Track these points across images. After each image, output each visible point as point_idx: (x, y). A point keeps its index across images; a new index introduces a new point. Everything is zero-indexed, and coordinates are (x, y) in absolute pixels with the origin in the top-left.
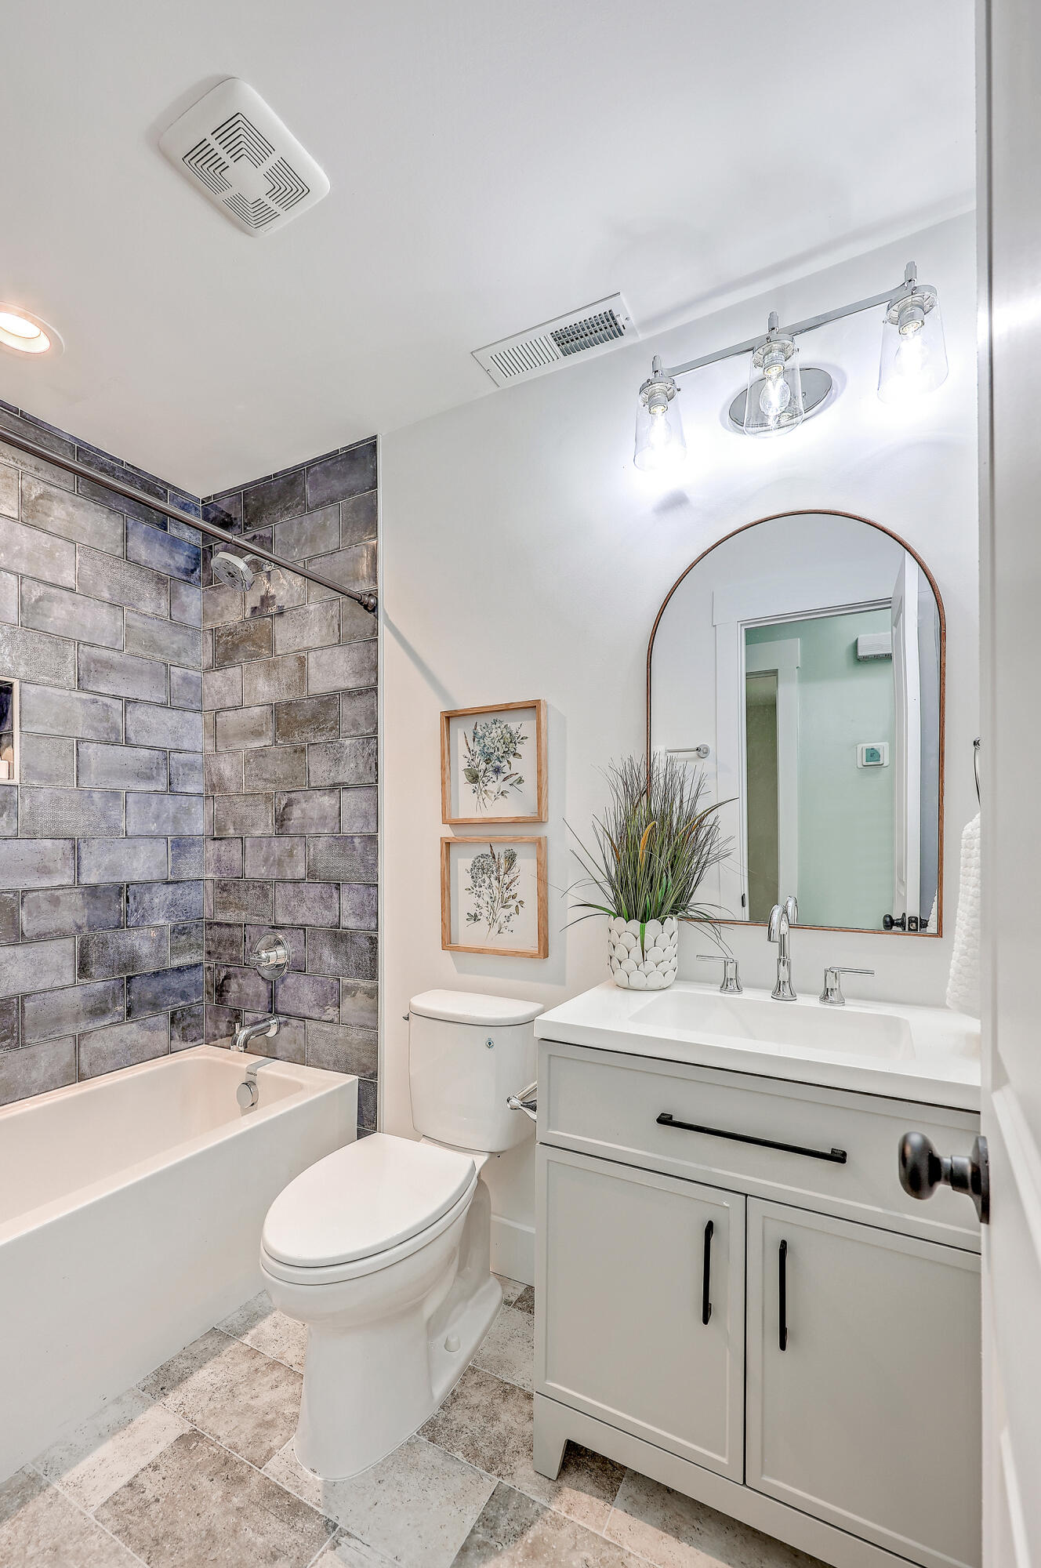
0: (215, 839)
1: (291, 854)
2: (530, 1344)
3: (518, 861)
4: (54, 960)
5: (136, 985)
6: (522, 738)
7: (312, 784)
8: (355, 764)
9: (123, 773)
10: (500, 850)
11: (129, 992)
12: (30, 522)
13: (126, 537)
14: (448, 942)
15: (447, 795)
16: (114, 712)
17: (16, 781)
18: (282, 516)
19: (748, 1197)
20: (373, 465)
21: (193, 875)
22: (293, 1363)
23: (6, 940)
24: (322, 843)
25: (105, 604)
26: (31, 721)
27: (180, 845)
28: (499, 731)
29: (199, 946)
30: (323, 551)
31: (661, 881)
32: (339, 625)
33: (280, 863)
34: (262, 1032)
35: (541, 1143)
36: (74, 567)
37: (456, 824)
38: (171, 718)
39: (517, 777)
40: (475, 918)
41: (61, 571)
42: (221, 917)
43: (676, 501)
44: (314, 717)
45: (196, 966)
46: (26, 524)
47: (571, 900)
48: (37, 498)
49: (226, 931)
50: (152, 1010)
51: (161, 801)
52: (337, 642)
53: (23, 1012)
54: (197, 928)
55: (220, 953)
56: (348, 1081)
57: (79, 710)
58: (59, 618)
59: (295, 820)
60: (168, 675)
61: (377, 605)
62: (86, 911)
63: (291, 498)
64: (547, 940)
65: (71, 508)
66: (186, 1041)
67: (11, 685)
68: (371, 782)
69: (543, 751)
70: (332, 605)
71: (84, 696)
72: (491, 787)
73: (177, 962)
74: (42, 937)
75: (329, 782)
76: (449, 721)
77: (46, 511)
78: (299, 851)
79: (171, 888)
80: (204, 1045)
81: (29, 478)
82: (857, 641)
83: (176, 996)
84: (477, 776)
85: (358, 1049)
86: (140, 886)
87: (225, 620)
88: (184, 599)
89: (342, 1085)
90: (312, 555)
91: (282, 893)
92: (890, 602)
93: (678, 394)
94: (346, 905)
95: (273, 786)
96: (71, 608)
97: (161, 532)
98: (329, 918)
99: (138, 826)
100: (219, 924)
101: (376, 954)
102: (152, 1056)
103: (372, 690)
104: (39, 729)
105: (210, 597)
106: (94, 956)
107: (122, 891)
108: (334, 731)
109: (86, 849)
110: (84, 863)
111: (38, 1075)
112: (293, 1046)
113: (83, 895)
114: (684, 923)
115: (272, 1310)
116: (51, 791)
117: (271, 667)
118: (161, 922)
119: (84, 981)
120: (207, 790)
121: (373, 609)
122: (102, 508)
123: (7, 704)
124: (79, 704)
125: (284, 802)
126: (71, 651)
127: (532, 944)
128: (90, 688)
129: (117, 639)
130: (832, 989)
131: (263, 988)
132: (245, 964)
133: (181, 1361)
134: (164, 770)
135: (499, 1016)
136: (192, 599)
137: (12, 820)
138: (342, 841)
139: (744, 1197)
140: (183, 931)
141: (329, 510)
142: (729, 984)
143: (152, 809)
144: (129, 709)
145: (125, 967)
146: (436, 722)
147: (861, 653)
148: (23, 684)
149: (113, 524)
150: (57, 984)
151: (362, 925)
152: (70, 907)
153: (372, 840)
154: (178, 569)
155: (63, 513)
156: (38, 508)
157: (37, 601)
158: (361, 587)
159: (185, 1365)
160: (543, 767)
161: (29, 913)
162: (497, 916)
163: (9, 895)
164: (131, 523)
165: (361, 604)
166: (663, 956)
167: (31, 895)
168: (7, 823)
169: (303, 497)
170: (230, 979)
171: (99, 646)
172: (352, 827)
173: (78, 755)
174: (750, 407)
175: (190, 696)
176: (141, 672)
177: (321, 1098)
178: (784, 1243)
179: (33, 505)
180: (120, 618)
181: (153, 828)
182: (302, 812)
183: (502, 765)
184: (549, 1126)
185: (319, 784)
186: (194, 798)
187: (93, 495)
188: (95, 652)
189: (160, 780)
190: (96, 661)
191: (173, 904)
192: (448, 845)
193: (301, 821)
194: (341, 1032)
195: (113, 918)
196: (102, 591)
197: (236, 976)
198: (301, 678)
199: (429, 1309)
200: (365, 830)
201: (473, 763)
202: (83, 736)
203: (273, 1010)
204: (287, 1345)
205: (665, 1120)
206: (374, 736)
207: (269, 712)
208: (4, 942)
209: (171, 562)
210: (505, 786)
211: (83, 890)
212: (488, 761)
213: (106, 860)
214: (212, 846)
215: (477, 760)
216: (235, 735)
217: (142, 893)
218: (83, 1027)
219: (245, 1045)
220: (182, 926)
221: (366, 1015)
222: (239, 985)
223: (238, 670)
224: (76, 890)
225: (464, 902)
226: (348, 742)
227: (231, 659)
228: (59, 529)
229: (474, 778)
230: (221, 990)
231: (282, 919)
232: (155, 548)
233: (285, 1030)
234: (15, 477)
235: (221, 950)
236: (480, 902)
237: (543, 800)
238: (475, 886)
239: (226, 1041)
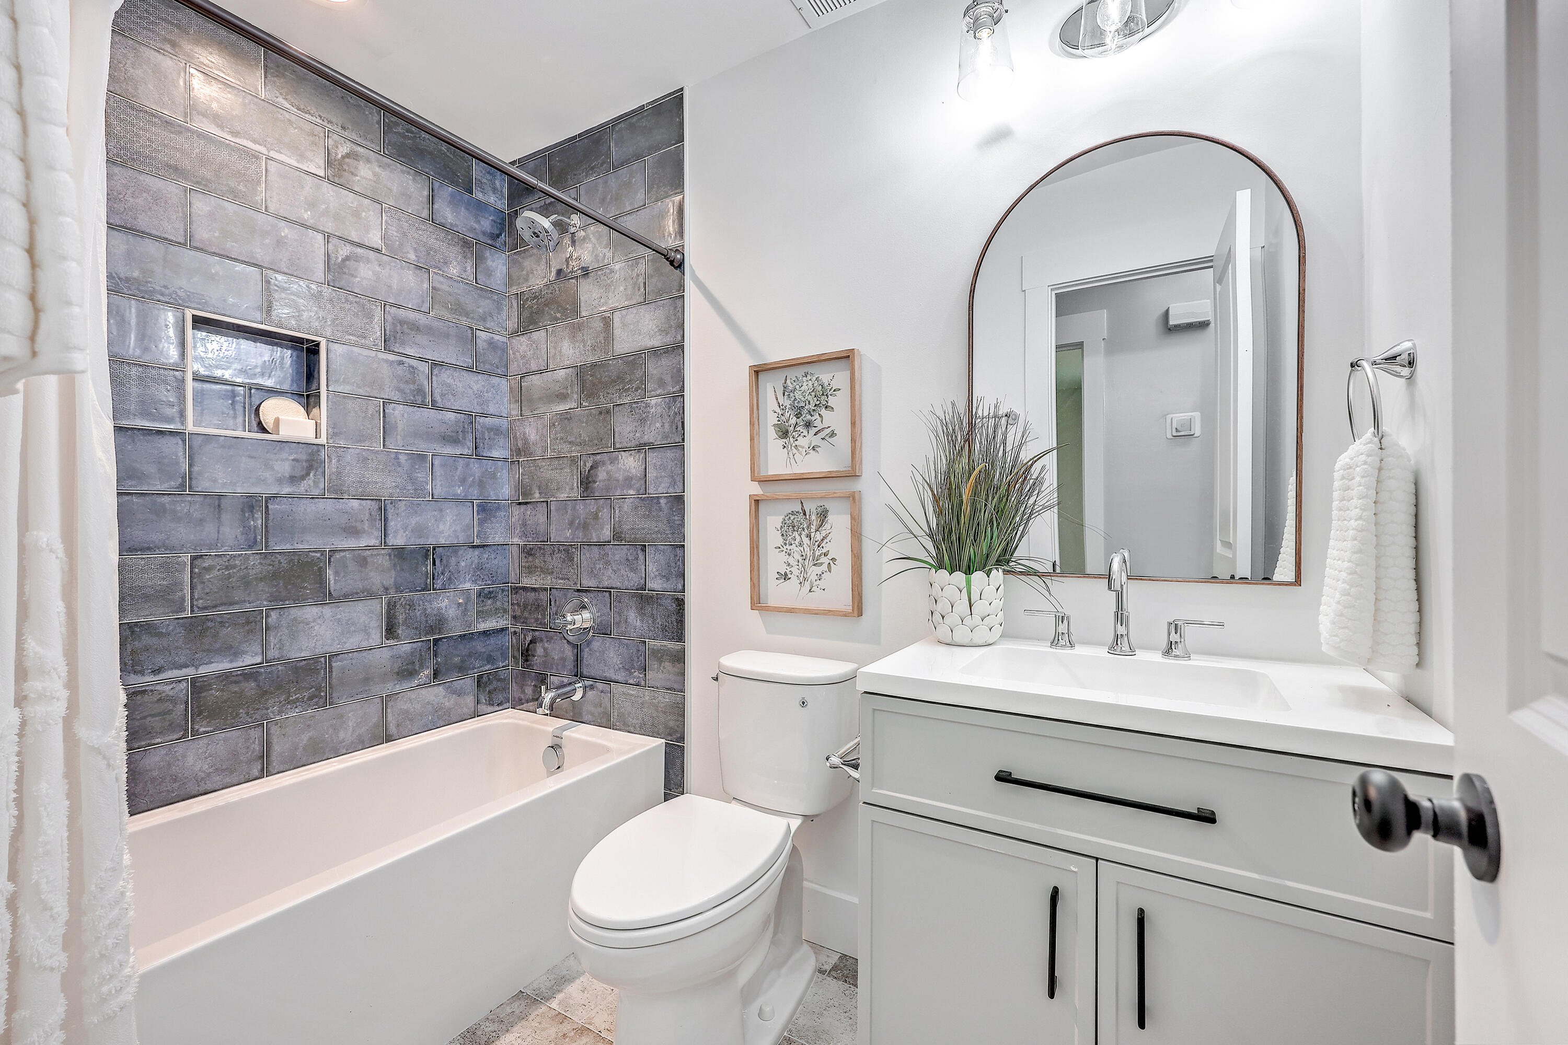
0: (520, 504)
1: (596, 517)
2: (847, 1014)
3: (830, 518)
4: (361, 620)
5: (443, 647)
6: (834, 391)
7: (618, 446)
8: (662, 424)
9: (428, 435)
10: (811, 507)
11: (436, 655)
12: (336, 180)
13: (431, 200)
14: (757, 602)
15: (756, 452)
16: (420, 374)
17: (323, 440)
18: (586, 176)
19: (1100, 861)
20: (680, 119)
21: (499, 539)
22: (601, 1029)
23: (313, 599)
24: (627, 505)
25: (411, 265)
26: (337, 381)
27: (486, 510)
28: (810, 383)
29: (505, 611)
30: (630, 208)
31: (985, 532)
32: (645, 283)
33: (585, 526)
34: (568, 696)
35: (864, 803)
36: (380, 227)
37: (764, 481)
38: (476, 383)
39: (829, 430)
40: (785, 577)
41: (367, 231)
42: (527, 582)
43: (1000, 135)
44: (618, 378)
45: (502, 630)
46: (333, 183)
47: (888, 554)
48: (343, 157)
49: (532, 595)
50: (458, 672)
51: (468, 465)
52: (643, 300)
53: (331, 672)
54: (503, 592)
55: (525, 618)
56: (654, 745)
57: (386, 370)
58: (365, 278)
59: (600, 482)
60: (474, 338)
61: (683, 259)
62: (393, 573)
63: (595, 158)
64: (861, 597)
65: (377, 169)
66: (493, 705)
67: (318, 345)
68: (677, 441)
69: (857, 403)
70: (638, 263)
71: (392, 357)
72: (801, 441)
73: (483, 626)
74: (348, 597)
75: (633, 443)
76: (758, 375)
77: (353, 170)
78: (604, 514)
79: (477, 552)
80: (510, 709)
81: (335, 137)
82: (1167, 312)
83: (482, 660)
84: (787, 432)
85: (665, 713)
86: (447, 548)
87: (530, 284)
88: (489, 263)
89: (648, 748)
90: (617, 213)
91: (585, 557)
92: (1212, 261)
93: (1005, 15)
94: (652, 568)
95: (578, 448)
96: (378, 269)
97: (466, 196)
98: (634, 579)
99: (445, 489)
100: (524, 588)
101: (683, 615)
102: (460, 719)
103: (678, 348)
104: (346, 389)
105: (515, 262)
106: (401, 618)
107: (427, 553)
108: (639, 391)
109: (392, 511)
110: (392, 524)
111: (345, 735)
112: (600, 710)
113: (390, 556)
114: (1010, 577)
115: (580, 974)
116: (357, 451)
117: (577, 329)
118: (468, 585)
119: (391, 642)
120: (512, 455)
121: (679, 266)
122: (408, 170)
123: (315, 365)
124: (385, 365)
125: (589, 465)
126: (378, 312)
127: (844, 601)
128: (396, 350)
129: (423, 302)
130: (1176, 642)
131: (569, 652)
132: (550, 628)
133: (488, 1024)
134: (470, 434)
135: (813, 675)
136: (498, 263)
137: (319, 479)
138: (649, 502)
139: (1094, 861)
140: (490, 595)
141: (634, 167)
142: (1060, 638)
143: (458, 473)
144: (436, 371)
145: (431, 630)
146: (744, 377)
147: (1172, 322)
148: (330, 344)
149: (419, 186)
150: (364, 644)
151: (669, 586)
152: (377, 568)
153: (679, 500)
154: (484, 233)
155: (370, 173)
156: (345, 167)
157: (344, 260)
158: (668, 243)
159: (492, 1028)
160: (857, 419)
161: (337, 573)
162: (808, 574)
163: (316, 554)
164: (437, 185)
165: (667, 259)
166: (989, 610)
167: (337, 556)
168: (314, 482)
169: (608, 155)
170: (535, 643)
171: (405, 308)
172: (660, 487)
173: (384, 416)
174: (1086, 23)
175: (496, 361)
176: (447, 336)
177: (626, 761)
178: (1141, 912)
179: (340, 164)
180: (426, 282)
181: (459, 492)
182: (607, 473)
183: (813, 418)
184: (873, 786)
185: (625, 445)
186: (500, 463)
187: (399, 156)
188: (401, 313)
189: (466, 444)
190: (402, 322)
191: (480, 567)
192: (756, 502)
193: (606, 482)
194: (647, 695)
195: (420, 581)
196: (408, 252)
197: (542, 640)
198: (606, 339)
199: (744, 977)
200: (671, 490)
201: (783, 418)
202: (389, 398)
203: (578, 675)
204: (595, 1011)
205: (1003, 777)
206: (679, 395)
207: (574, 375)
208: (312, 601)
209: (476, 226)
210: (816, 441)
211: (390, 551)
212: (798, 416)
213: (413, 521)
214: (517, 511)
215: (787, 415)
216: (540, 399)
217: (448, 556)
218: (390, 688)
219: (551, 708)
220: (488, 590)
221: (672, 677)
222: (545, 649)
223: (543, 333)
224: (383, 552)
225: (774, 562)
226: (654, 401)
227: (536, 323)
228: (366, 188)
229: (784, 433)
230: (526, 654)
231: (588, 582)
232: (461, 211)
233: (590, 693)
234: (322, 135)
235: (526, 614)
236: (791, 561)
237: (857, 453)
238: (785, 544)
239: (531, 705)
